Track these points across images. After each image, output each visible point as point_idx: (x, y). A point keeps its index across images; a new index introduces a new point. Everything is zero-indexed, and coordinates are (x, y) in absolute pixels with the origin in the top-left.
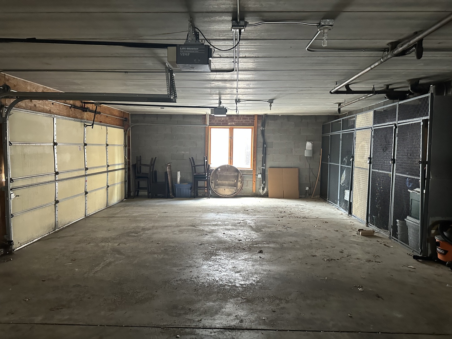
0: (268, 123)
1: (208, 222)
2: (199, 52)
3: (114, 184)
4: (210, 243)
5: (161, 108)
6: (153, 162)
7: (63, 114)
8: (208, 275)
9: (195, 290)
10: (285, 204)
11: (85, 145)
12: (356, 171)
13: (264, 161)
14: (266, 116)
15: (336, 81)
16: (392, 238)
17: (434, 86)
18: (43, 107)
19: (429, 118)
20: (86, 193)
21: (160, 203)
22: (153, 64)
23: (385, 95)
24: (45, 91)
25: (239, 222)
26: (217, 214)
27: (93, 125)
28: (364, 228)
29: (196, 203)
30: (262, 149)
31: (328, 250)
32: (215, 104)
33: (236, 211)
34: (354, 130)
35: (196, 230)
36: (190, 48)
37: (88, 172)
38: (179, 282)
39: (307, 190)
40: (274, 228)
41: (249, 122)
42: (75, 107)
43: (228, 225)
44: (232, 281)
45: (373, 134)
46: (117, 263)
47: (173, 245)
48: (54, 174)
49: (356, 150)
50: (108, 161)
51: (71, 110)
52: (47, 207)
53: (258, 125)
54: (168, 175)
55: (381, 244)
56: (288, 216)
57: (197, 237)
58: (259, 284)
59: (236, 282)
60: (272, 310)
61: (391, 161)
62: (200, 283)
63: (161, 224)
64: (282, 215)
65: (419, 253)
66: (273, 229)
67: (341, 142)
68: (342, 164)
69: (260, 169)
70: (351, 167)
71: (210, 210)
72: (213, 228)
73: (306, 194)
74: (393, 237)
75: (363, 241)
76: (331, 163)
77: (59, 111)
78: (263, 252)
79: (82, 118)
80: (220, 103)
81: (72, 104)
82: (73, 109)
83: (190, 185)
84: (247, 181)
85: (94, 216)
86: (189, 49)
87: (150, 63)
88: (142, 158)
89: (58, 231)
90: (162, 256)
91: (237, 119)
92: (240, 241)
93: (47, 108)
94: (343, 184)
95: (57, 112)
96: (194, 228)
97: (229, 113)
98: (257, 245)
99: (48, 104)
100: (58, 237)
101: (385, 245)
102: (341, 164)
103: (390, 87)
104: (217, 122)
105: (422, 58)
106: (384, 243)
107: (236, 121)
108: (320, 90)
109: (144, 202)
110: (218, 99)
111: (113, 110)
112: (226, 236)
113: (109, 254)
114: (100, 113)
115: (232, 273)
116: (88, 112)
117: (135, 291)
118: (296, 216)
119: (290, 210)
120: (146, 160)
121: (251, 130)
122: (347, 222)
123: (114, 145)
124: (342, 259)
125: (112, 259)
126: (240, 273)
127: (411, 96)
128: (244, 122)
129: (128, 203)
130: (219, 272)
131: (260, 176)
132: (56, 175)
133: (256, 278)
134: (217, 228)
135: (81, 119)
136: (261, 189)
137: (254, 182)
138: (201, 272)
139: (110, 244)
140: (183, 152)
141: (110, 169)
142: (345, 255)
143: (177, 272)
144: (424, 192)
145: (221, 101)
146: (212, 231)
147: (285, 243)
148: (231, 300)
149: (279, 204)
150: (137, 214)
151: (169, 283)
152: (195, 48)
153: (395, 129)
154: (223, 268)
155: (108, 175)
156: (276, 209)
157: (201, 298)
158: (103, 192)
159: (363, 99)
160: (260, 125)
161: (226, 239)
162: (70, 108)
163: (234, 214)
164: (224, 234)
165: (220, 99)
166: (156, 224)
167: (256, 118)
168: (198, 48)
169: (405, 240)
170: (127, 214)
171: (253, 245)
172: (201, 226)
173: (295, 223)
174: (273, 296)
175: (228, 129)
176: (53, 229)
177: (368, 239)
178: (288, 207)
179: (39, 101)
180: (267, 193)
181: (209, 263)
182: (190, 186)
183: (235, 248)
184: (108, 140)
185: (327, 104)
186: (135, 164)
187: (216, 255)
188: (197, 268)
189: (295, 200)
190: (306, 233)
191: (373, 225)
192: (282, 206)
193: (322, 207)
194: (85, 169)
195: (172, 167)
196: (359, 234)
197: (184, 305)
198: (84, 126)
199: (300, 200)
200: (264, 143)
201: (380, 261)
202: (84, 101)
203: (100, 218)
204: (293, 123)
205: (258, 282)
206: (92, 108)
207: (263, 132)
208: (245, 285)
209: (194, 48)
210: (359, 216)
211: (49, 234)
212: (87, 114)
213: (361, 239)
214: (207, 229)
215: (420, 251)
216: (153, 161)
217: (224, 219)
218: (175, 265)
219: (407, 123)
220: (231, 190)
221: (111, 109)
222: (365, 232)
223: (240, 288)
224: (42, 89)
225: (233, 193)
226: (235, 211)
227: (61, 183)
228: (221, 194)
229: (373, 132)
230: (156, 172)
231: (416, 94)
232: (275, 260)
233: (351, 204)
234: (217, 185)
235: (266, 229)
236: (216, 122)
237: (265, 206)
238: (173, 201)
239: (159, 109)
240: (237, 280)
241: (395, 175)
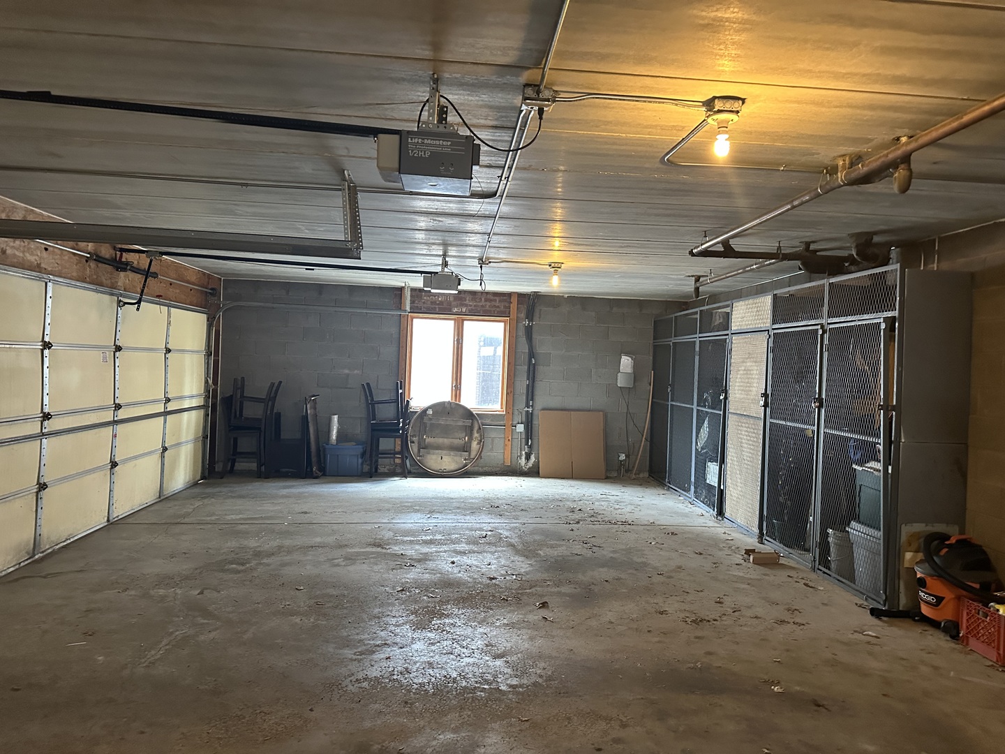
0: (540, 312)
1: (412, 536)
2: (452, 150)
3: (179, 444)
4: (425, 587)
5: (307, 269)
6: (274, 391)
7: (69, 275)
8: (430, 665)
9: (406, 703)
10: (579, 491)
11: (118, 349)
12: (732, 422)
13: (530, 393)
14: (536, 295)
15: (705, 229)
16: (818, 569)
17: (898, 249)
18: (21, 255)
19: (897, 315)
20: (114, 464)
21: (287, 490)
22: (313, 170)
23: (798, 263)
24: (31, 218)
25: (484, 533)
26: (429, 516)
27: (139, 303)
28: (755, 546)
29: (376, 489)
30: (526, 367)
31: (689, 598)
32: (434, 265)
33: (472, 508)
34: (728, 335)
35: (385, 554)
36: (431, 140)
37: (122, 414)
38: (365, 684)
39: (621, 461)
40: (564, 548)
41: (498, 307)
42: (98, 259)
43: (457, 542)
44: (490, 677)
45: (771, 344)
46: (202, 638)
47: (334, 593)
48: (40, 419)
49: (731, 376)
50: (169, 389)
51: (90, 266)
52: (17, 500)
53: (519, 315)
54: (310, 425)
55: (796, 582)
56: (589, 519)
57: (390, 572)
58: (552, 683)
59: (499, 680)
60: (593, 746)
61: (815, 402)
62: (415, 686)
63: (299, 541)
64: (577, 516)
65: (879, 603)
66: (562, 551)
67: (697, 358)
68: (702, 406)
69: (521, 413)
70: (722, 413)
71: (411, 506)
72: (425, 550)
73: (619, 470)
74: (820, 567)
75: (759, 577)
76: (674, 403)
77: (60, 268)
78: (550, 606)
79: (113, 286)
80: (445, 264)
81: (92, 251)
82: (93, 264)
83: (360, 446)
84: (493, 439)
85: (130, 520)
86: (429, 141)
87: (308, 169)
88: (246, 383)
89: (42, 559)
90: (312, 620)
91: (472, 300)
92: (494, 581)
93: (32, 258)
94: (702, 449)
95: (54, 269)
96: (379, 549)
97: (464, 286)
98: (533, 589)
99: (34, 250)
100: (43, 574)
101: (806, 585)
102: (697, 406)
103: (812, 247)
104: (429, 304)
105: (909, 192)
106: (804, 581)
107: (471, 306)
108: (666, 246)
109: (250, 488)
110: (440, 256)
111: (186, 268)
112: (458, 569)
113: (178, 617)
114: (156, 276)
115: (487, 658)
116: (129, 273)
117: (258, 711)
118: (606, 519)
119: (593, 507)
120: (258, 386)
121: (502, 324)
122: (717, 534)
123: (183, 351)
124: (724, 618)
125: (190, 627)
126: (505, 659)
127: (853, 268)
128: (487, 308)
129: (209, 490)
130: (455, 657)
131: (521, 428)
132: (44, 420)
133: (544, 669)
134: (434, 549)
135: (110, 288)
136: (523, 457)
137: (507, 441)
138: (414, 658)
139: (179, 591)
140: (347, 371)
141: (171, 407)
142: (728, 609)
143: (355, 660)
144: (890, 471)
145: (447, 259)
146: (424, 559)
147: (595, 582)
148: (496, 726)
149: (564, 491)
150: (238, 517)
151: (340, 686)
152: (443, 141)
153: (822, 336)
154: (464, 647)
155: (165, 422)
156: (561, 504)
157: (422, 723)
158: (153, 462)
159: (754, 269)
160: (523, 315)
161: (460, 575)
162: (87, 261)
163: (469, 514)
164: (453, 563)
165: (445, 255)
166: (287, 542)
167: (514, 300)
168: (450, 141)
169: (847, 574)
170: (211, 516)
171: (522, 589)
172: (395, 544)
173: (607, 535)
174: (589, 711)
175: (453, 322)
176: (28, 554)
177: (768, 573)
178: (585, 498)
179: (14, 242)
180: (537, 465)
181: (429, 635)
182: (362, 450)
183: (483, 598)
184: (170, 340)
185: (671, 278)
186: (228, 395)
187: (441, 616)
188: (401, 648)
189: (597, 482)
190: (636, 559)
191: (775, 540)
192: (571, 497)
193: (658, 498)
194: (115, 407)
195: (317, 406)
196: (747, 561)
197: (384, 741)
198: (119, 305)
199: (607, 482)
200: (532, 355)
201: (804, 623)
202: (120, 246)
203: (146, 526)
204: (593, 314)
205: (549, 679)
206: (138, 262)
207: (529, 332)
208: (521, 686)
209: (441, 142)
210: (741, 520)
211: (17, 566)
212: (125, 276)
213: (755, 572)
214: (410, 552)
215: (884, 598)
216: (274, 389)
217: (447, 527)
218: (347, 643)
219: (849, 324)
220: (455, 458)
221: (181, 267)
222: (761, 555)
223: (510, 696)
224: (23, 212)
225: (461, 466)
226: (469, 509)
227: (53, 440)
228: (432, 468)
229: (771, 340)
230: (278, 415)
231: (865, 264)
232: (579, 624)
233: (721, 493)
234: (423, 446)
235: (547, 550)
236: (425, 305)
237: (535, 497)
238: (320, 486)
239: (301, 272)
240: (500, 676)
241: (822, 432)
